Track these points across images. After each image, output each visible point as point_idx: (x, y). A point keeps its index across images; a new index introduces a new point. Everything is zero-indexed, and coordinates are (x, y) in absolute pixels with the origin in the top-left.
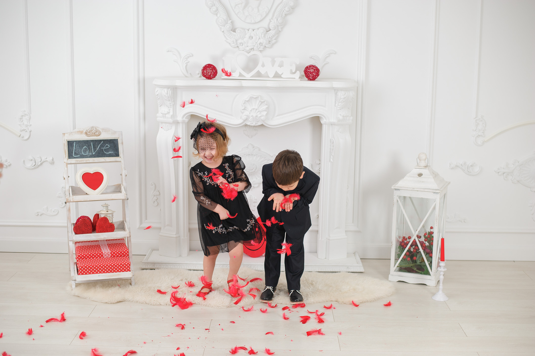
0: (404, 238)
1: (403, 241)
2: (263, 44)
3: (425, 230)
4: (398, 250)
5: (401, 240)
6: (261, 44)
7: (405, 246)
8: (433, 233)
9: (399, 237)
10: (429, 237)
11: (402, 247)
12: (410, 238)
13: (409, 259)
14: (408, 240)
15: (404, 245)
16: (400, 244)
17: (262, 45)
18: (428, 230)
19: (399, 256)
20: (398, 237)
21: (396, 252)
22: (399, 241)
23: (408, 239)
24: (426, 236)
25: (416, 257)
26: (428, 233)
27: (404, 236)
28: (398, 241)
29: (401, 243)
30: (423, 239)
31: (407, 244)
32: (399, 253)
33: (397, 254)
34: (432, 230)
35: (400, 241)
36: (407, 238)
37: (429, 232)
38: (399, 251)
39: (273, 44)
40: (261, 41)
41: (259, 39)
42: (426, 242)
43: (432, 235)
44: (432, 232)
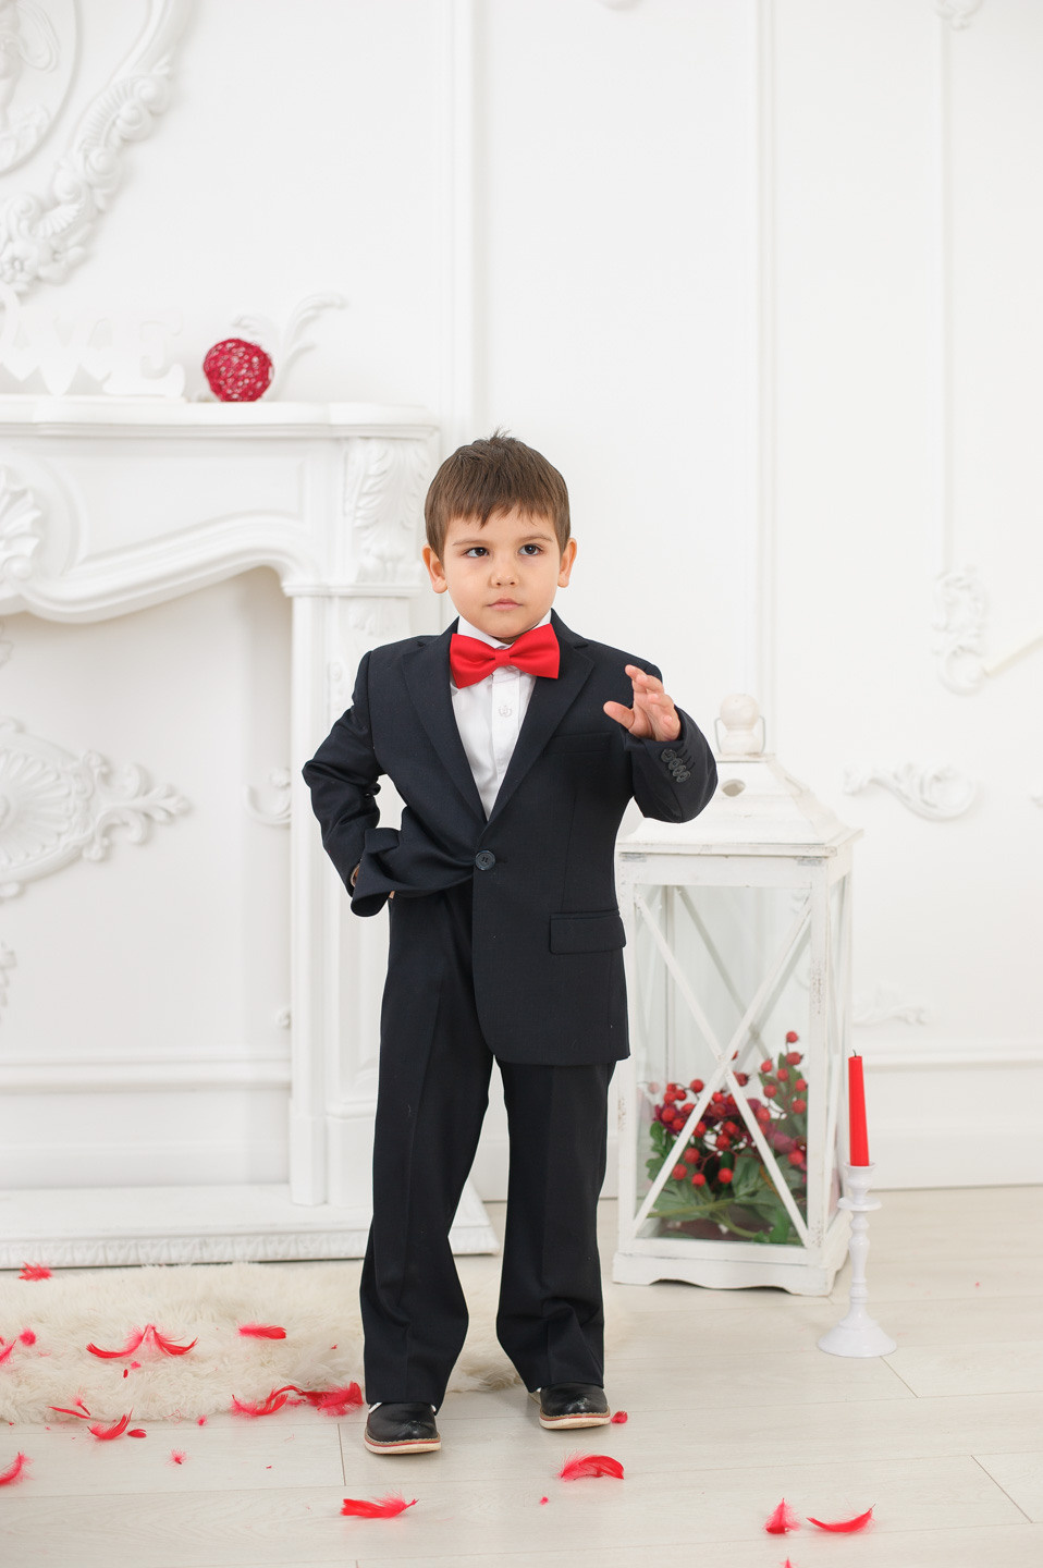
0: (672, 1088)
1: (669, 1103)
2: (27, 264)
3: (764, 1051)
4: (650, 1141)
5: (659, 1100)
6: (17, 264)
7: (677, 1122)
8: (801, 1057)
9: (652, 1089)
10: (786, 1081)
11: (665, 1131)
12: (698, 1087)
13: (701, 1178)
14: (691, 1098)
15: (674, 1119)
16: (654, 1116)
17: (22, 270)
18: (777, 1048)
19: (654, 1167)
20: (644, 1087)
21: (639, 1155)
22: (650, 1104)
23: (690, 1094)
24: (769, 1074)
25: (732, 1168)
26: (776, 1062)
27: (671, 1081)
28: (644, 1102)
29: (659, 1111)
30: (756, 1089)
31: (686, 1113)
32: (654, 1156)
33: (644, 1162)
34: (793, 1048)
35: (657, 1107)
36: (687, 1085)
37: (781, 1055)
38: (654, 1149)
39: (73, 267)
40: (17, 248)
41: (10, 239)
42: (772, 1103)
43: (797, 1068)
44: (795, 1054)
